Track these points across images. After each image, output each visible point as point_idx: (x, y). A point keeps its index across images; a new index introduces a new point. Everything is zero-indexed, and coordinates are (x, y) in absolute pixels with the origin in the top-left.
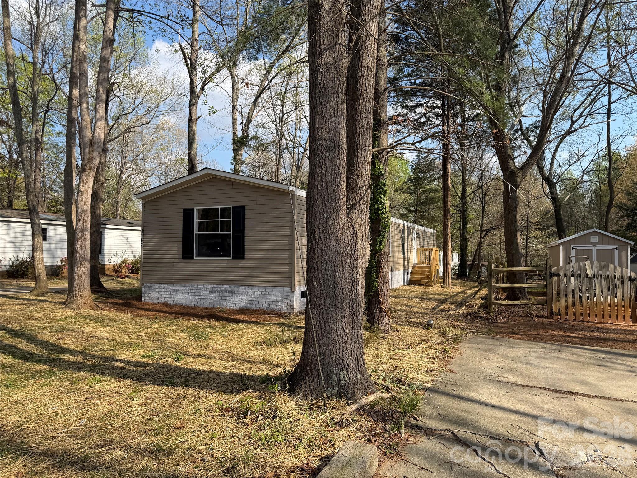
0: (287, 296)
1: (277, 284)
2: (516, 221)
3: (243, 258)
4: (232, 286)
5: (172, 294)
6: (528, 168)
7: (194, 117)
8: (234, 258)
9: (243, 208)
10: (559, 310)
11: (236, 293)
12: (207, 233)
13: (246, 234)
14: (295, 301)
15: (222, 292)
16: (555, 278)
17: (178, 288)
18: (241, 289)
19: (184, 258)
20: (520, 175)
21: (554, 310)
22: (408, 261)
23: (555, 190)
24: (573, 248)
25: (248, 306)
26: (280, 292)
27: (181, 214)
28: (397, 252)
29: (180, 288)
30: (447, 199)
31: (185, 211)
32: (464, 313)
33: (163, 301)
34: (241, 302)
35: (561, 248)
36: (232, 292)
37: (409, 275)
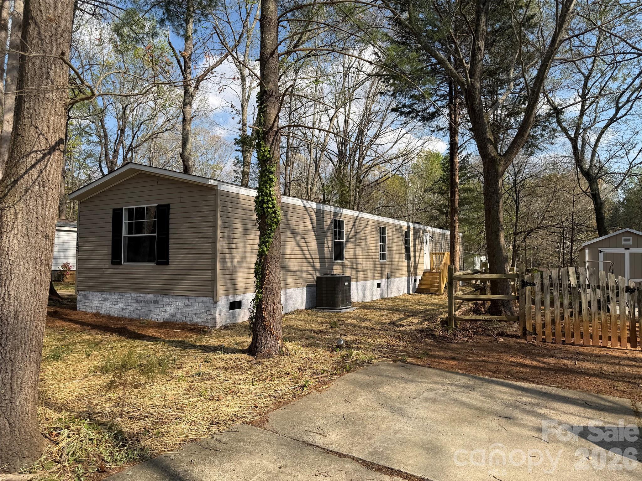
0: (210, 307)
1: (199, 293)
2: (498, 218)
3: (167, 263)
4: (157, 295)
5: (104, 303)
6: (512, 153)
7: (188, 117)
8: (158, 264)
9: (168, 206)
10: (534, 329)
11: (160, 303)
12: (134, 235)
13: (171, 236)
14: (217, 313)
15: (146, 302)
16: (528, 288)
17: (108, 296)
18: (165, 299)
19: (113, 263)
20: (502, 163)
21: (527, 329)
22: (416, 267)
23: (595, 186)
24: (601, 252)
25: (172, 319)
26: (203, 302)
27: (111, 215)
28: (397, 257)
29: (110, 297)
30: (455, 196)
31: (114, 210)
32: (416, 330)
33: (94, 311)
34: (165, 314)
35: (587, 251)
36: (156, 302)
37: (418, 283)
